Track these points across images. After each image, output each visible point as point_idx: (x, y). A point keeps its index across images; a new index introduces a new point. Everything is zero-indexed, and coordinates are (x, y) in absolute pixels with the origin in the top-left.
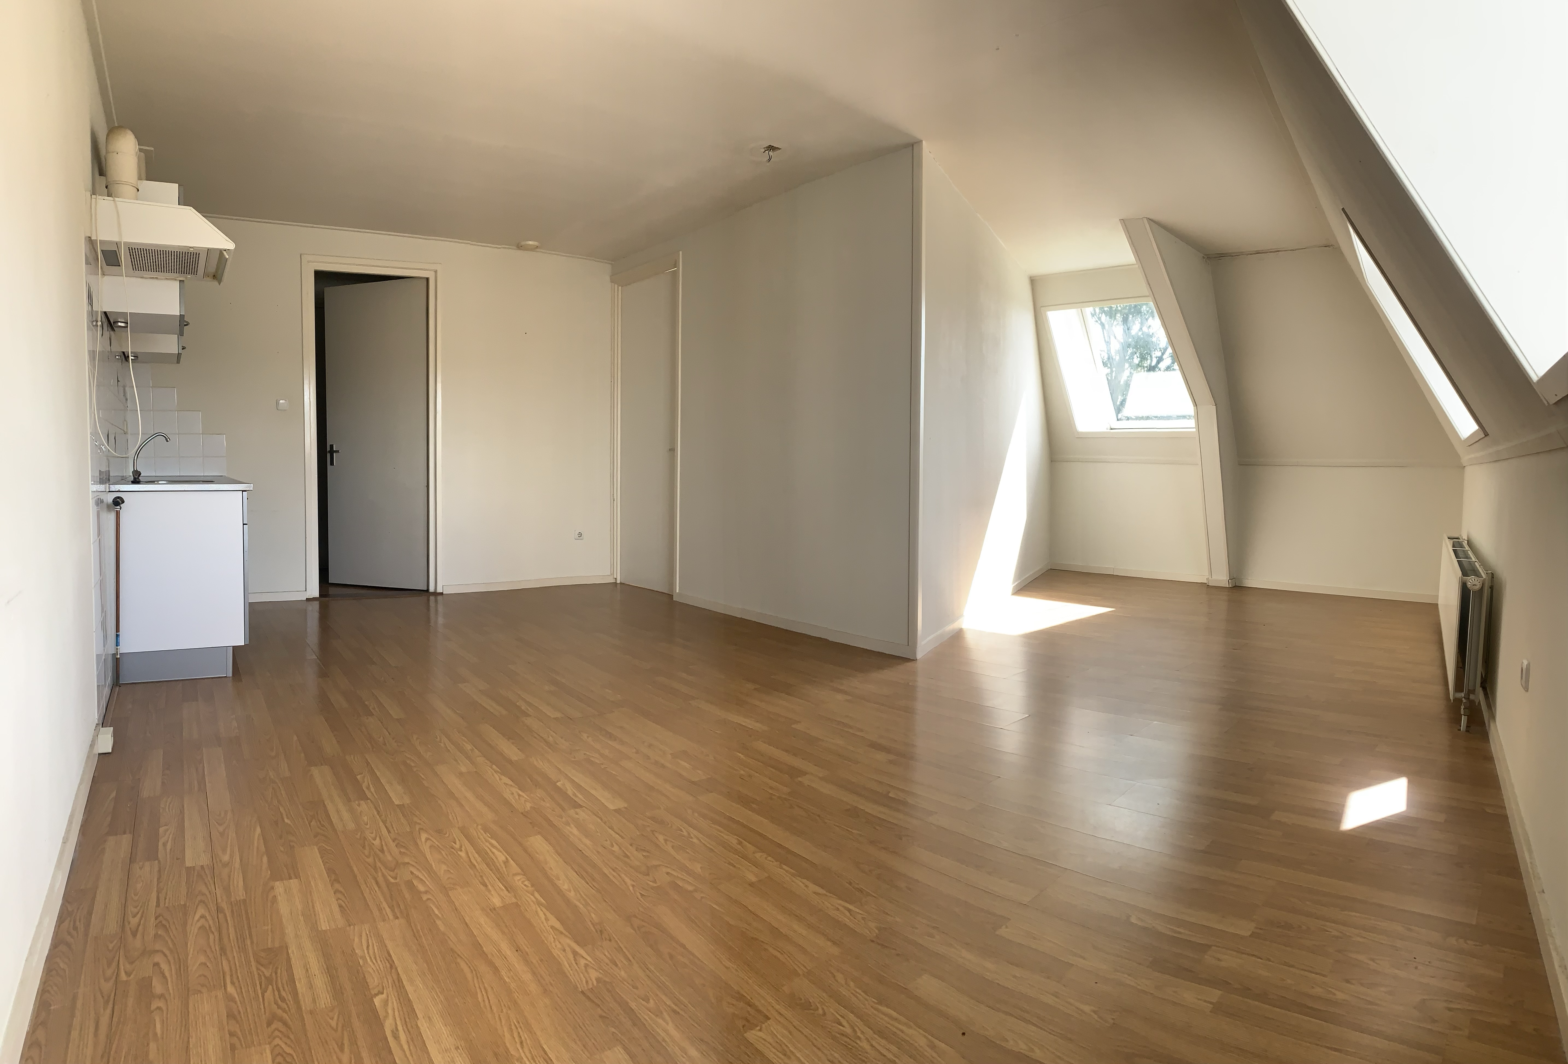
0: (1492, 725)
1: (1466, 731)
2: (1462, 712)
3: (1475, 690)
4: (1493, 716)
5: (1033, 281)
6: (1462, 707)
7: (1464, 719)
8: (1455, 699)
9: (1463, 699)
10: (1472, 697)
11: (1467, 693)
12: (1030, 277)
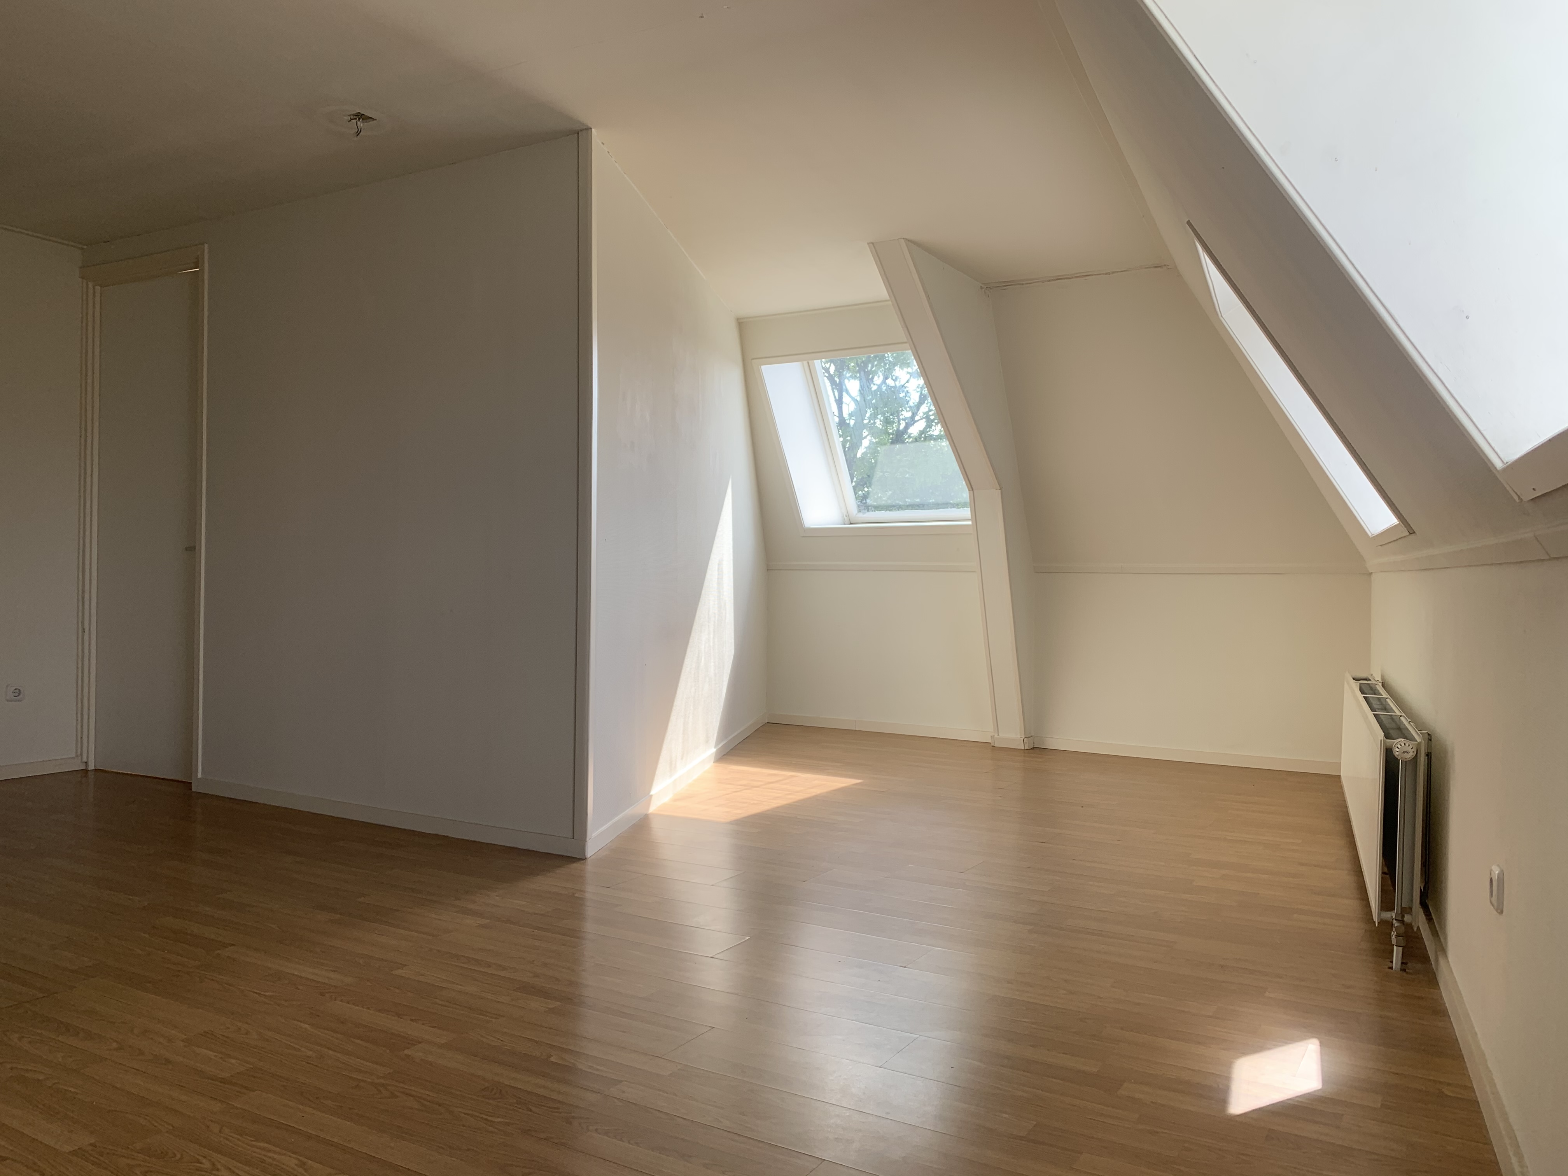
0: (1442, 961)
1: (1401, 970)
2: (1394, 941)
3: (1411, 908)
4: (1442, 949)
5: (742, 324)
6: (1394, 934)
7: (1397, 952)
8: (1382, 922)
9: (1394, 922)
10: (1407, 918)
11: (1400, 912)
12: (738, 319)
